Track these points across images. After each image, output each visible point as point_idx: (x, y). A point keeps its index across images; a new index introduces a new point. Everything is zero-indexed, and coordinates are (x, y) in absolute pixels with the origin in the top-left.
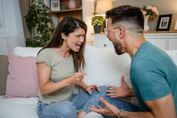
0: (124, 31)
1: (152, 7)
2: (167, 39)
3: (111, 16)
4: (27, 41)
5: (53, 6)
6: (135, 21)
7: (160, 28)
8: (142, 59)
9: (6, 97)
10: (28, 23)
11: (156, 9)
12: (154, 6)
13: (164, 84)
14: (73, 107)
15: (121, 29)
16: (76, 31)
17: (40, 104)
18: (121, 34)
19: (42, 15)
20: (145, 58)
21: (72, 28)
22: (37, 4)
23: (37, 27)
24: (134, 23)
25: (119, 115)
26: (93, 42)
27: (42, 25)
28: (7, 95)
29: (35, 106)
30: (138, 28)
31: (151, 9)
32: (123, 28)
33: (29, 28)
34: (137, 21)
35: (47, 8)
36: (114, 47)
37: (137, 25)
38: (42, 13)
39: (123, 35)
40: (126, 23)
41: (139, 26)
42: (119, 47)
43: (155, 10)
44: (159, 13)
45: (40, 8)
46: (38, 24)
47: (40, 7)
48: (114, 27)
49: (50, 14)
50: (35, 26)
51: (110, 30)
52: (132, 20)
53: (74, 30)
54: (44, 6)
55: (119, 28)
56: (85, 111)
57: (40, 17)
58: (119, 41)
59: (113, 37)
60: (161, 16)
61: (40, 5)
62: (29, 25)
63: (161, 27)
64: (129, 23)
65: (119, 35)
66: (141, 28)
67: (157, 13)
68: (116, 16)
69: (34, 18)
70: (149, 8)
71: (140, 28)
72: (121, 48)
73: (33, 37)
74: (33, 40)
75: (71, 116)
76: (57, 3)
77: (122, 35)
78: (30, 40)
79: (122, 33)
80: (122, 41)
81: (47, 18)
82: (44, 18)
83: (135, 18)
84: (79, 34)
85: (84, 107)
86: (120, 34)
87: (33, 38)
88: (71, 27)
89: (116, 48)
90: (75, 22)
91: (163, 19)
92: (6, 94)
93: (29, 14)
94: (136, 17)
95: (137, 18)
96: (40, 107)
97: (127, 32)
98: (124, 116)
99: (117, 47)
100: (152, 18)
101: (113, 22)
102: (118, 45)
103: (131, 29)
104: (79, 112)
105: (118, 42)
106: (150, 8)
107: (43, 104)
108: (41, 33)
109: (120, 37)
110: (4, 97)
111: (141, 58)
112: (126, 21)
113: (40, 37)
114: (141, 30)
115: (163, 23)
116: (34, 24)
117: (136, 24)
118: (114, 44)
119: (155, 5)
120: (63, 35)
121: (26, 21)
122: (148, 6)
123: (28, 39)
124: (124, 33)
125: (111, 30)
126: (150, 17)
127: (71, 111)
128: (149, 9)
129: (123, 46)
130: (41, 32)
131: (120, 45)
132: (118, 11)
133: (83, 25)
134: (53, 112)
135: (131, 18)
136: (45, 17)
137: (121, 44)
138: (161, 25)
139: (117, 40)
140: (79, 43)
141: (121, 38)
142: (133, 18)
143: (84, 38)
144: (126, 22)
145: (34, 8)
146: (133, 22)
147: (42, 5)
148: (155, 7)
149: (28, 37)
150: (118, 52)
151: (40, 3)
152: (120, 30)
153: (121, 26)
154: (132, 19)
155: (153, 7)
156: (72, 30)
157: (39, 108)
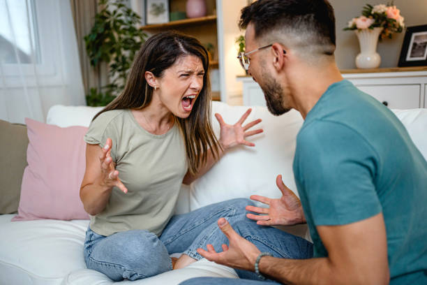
0: (285, 52)
1: (388, 6)
2: (423, 86)
3: (253, 17)
4: (90, 94)
5: (151, 12)
6: (311, 25)
7: (409, 58)
8: (321, 120)
9: (20, 217)
10: (91, 53)
11: (398, 11)
12: (392, 5)
13: (366, 191)
14: (155, 244)
15: (276, 49)
16: (177, 62)
17: (91, 235)
18: (277, 59)
19: (125, 34)
20: (328, 119)
21: (169, 57)
22: (112, 9)
23: (113, 62)
24: (308, 29)
25: (258, 263)
26: (241, 96)
27: (123, 58)
28: (20, 214)
29: (81, 239)
30: (320, 43)
31: (384, 13)
32: (282, 44)
33: (93, 63)
34: (317, 25)
35: (135, 18)
36: (265, 96)
37: (316, 33)
38: (124, 29)
39: (282, 64)
40: (289, 32)
41: (320, 38)
42: (276, 95)
43: (395, 13)
44: (404, 22)
45: (119, 18)
46: (114, 55)
47: (120, 15)
48: (260, 45)
49: (143, 32)
50: (108, 60)
51: (251, 55)
52: (303, 23)
53: (173, 60)
54: (128, 12)
55: (271, 45)
56: (192, 255)
57: (120, 38)
58: (275, 80)
59: (260, 71)
60: (411, 30)
61: (120, 11)
62: (93, 58)
63: (411, 57)
64: (294, 31)
65: (273, 63)
66: (326, 43)
67: (401, 21)
68: (263, 16)
69: (108, 40)
70: (380, 9)
71: (323, 42)
72: (280, 97)
73: (104, 83)
74: (104, 91)
75: (146, 265)
76: (162, 5)
77: (280, 63)
78: (98, 93)
79: (279, 59)
80: (280, 79)
81: (134, 41)
82: (129, 41)
83: (309, 17)
84: (186, 70)
85: (191, 247)
86: (275, 60)
87: (104, 88)
88: (166, 54)
89: (268, 97)
90: (176, 41)
91: (416, 37)
92: (19, 210)
93: (94, 31)
94: (313, 15)
95: (315, 17)
96: (90, 241)
97: (292, 53)
98: (268, 267)
99: (272, 97)
100: (390, 35)
101: (258, 34)
102: (273, 90)
103: (301, 45)
104: (180, 258)
105: (273, 81)
106: (382, 11)
107: (97, 236)
108: (121, 76)
109: (276, 67)
110: (16, 217)
111: (319, 117)
112: (287, 27)
113: (119, 86)
114: (328, 48)
115: (417, 47)
116: (106, 55)
117: (312, 32)
118: (262, 88)
119: (394, 3)
120: (149, 76)
121: (88, 48)
122: (378, 4)
123: (94, 91)
124: (284, 56)
125: (254, 53)
126: (383, 32)
127: (147, 254)
128: (380, 12)
129: (286, 91)
130: (122, 73)
131: (277, 91)
132: (267, 4)
133: (194, 48)
134: (108, 254)
135: (300, 18)
136: (131, 39)
137: (279, 88)
138: (412, 52)
139: (271, 77)
140: (189, 92)
141: (279, 72)
142: (306, 17)
143: (201, 81)
144: (287, 30)
145: (106, 18)
146: (305, 29)
147: (124, 11)
148: (395, 7)
149: (93, 85)
150: (274, 109)
151: (120, 6)
152: (274, 51)
153: (276, 40)
154: (302, 20)
155: (391, 8)
156: (170, 60)
157: (87, 242)
